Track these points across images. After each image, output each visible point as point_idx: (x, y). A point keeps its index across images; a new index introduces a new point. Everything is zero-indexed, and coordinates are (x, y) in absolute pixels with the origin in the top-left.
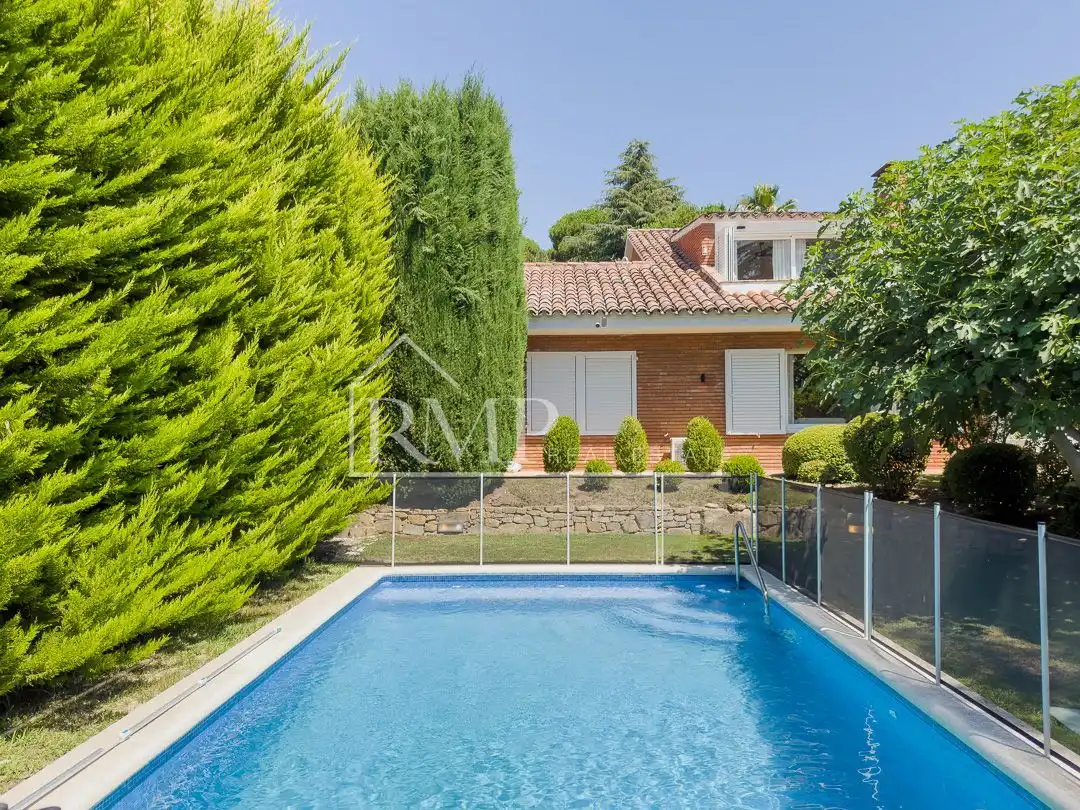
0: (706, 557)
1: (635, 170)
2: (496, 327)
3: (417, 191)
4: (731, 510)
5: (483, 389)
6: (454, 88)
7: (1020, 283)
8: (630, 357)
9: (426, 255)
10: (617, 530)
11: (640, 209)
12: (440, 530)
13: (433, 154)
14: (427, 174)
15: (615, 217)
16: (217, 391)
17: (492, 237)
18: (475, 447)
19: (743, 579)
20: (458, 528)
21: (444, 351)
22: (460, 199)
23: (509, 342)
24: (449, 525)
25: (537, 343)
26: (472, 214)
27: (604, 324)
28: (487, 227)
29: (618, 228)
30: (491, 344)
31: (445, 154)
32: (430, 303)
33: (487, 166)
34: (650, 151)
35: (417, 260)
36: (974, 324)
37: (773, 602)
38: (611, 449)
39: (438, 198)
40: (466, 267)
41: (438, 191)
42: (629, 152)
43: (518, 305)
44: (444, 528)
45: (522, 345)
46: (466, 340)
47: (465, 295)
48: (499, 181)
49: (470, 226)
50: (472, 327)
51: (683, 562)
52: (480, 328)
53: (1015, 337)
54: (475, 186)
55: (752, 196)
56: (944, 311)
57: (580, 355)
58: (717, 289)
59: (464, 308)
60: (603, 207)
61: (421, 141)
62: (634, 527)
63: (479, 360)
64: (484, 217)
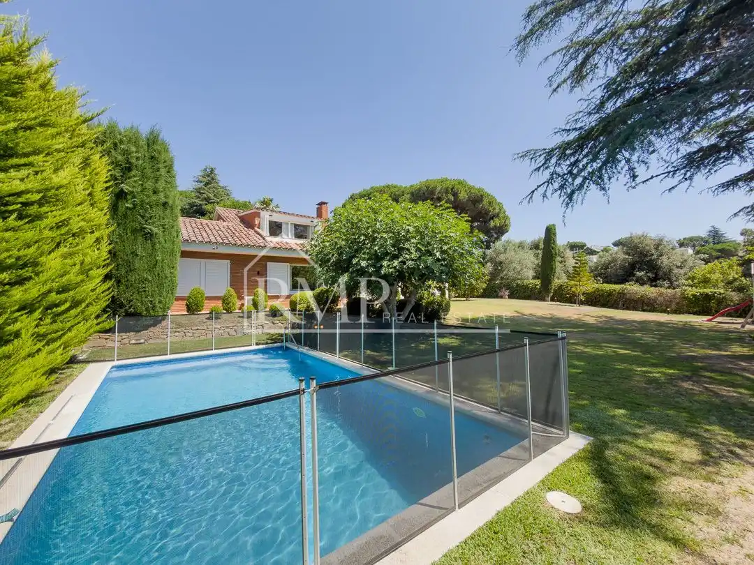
0: (269, 341)
1: (209, 179)
2: (166, 246)
3: (122, 176)
4: (274, 324)
5: (159, 274)
6: (144, 131)
7: (376, 251)
8: (227, 263)
9: (127, 208)
10: (226, 336)
11: (211, 196)
12: (131, 342)
13: (133, 161)
14: (129, 169)
15: (199, 197)
16: (45, 274)
17: (165, 204)
18: (153, 302)
19: (286, 347)
20: (142, 341)
21: (137, 255)
22: (149, 184)
23: (172, 253)
24: (137, 340)
25: (185, 254)
26: (155, 192)
27: (217, 248)
28: (163, 200)
29: (201, 202)
30: (163, 253)
31: (140, 162)
32: (128, 232)
33: (163, 171)
34: (216, 172)
35: (121, 209)
36: (365, 262)
37: (301, 353)
38: (221, 301)
39: (135, 182)
40: (151, 217)
41: (135, 179)
42: (205, 170)
43: (177, 237)
44: (133, 342)
45: (179, 255)
46: (150, 251)
47: (150, 229)
48: (169, 180)
49: (154, 198)
50: (153, 245)
51: (263, 344)
52: (158, 246)
53: (374, 266)
54: (157, 181)
55: (262, 200)
56: (358, 257)
57: (203, 261)
58: (264, 239)
59: (149, 236)
60: (192, 192)
61: (126, 153)
62: (234, 333)
63: (157, 261)
64: (162, 195)
